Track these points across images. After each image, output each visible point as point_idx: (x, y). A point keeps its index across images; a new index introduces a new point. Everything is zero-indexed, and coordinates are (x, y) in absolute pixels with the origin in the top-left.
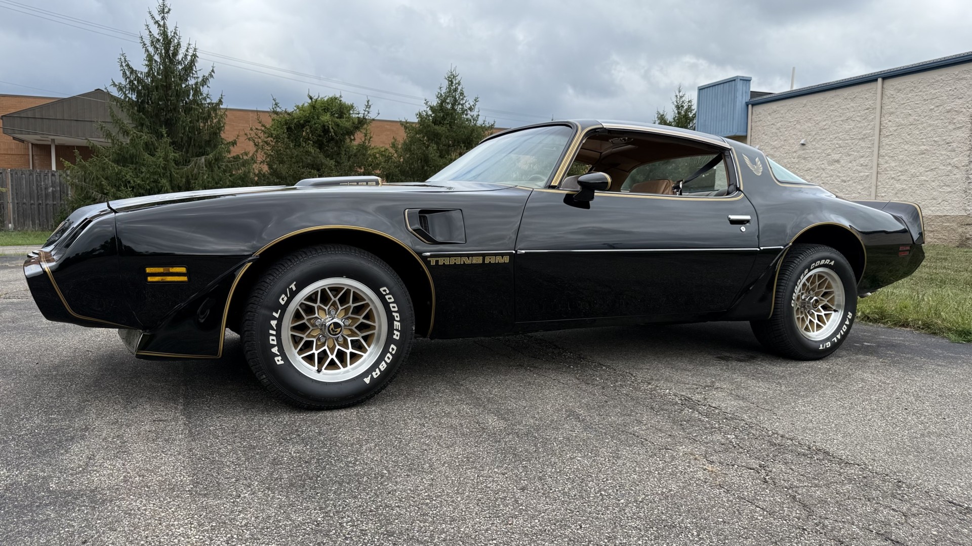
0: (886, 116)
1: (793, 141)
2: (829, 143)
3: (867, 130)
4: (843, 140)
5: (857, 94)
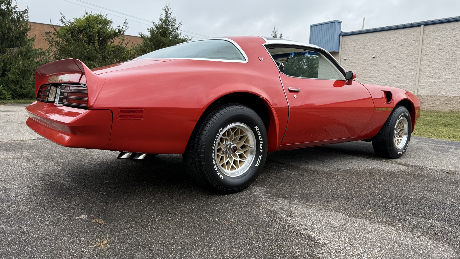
0: (425, 45)
1: (367, 56)
2: (390, 57)
3: (413, 51)
4: (398, 56)
5: (408, 32)
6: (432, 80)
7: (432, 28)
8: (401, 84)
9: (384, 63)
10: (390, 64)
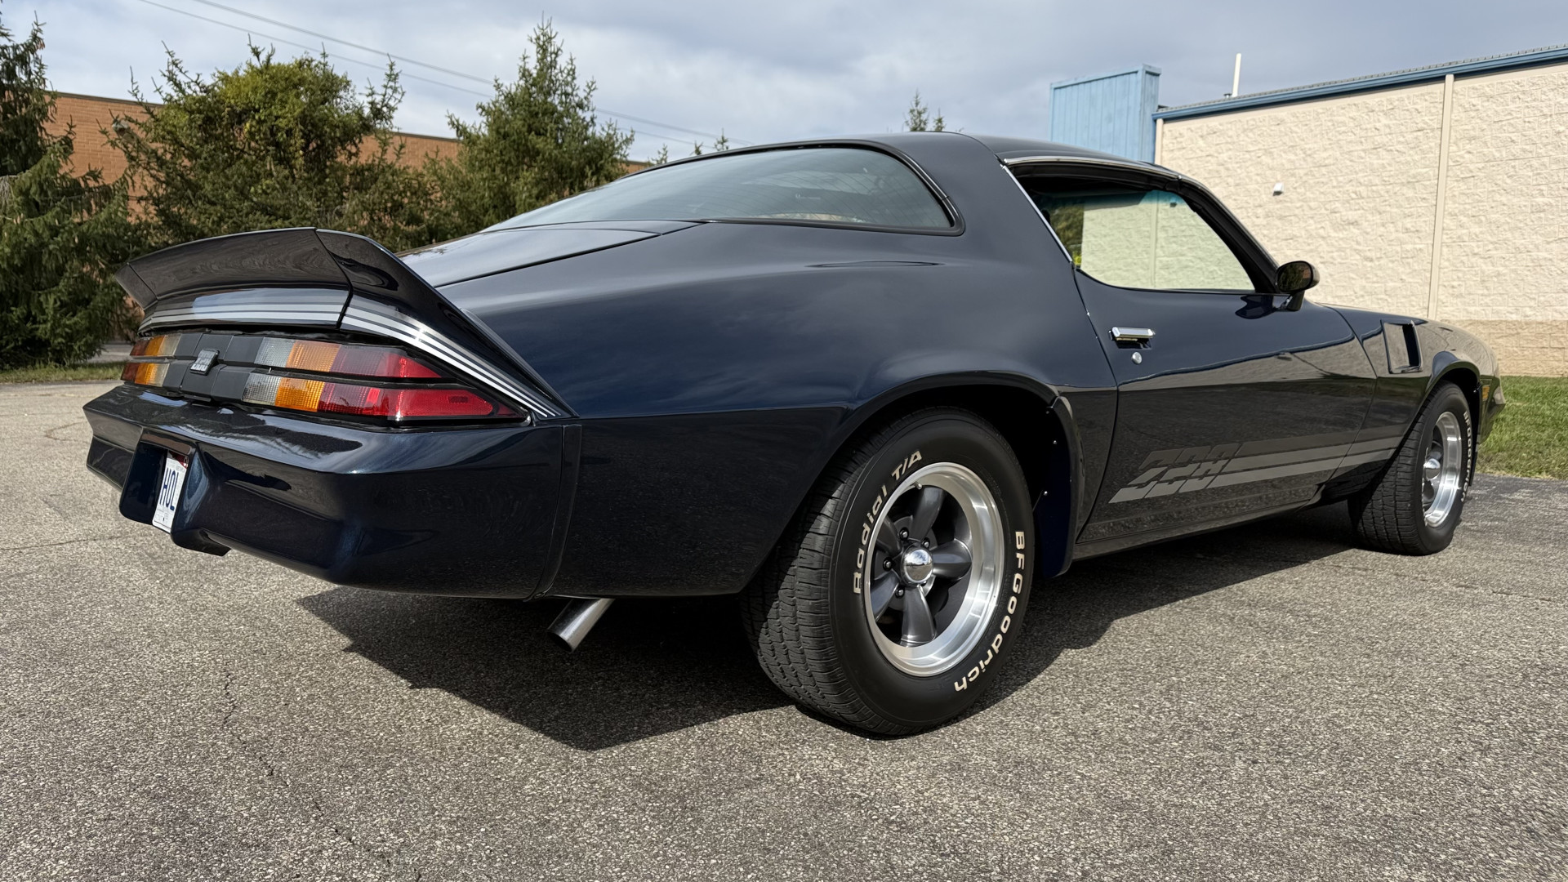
0: (1461, 144)
1: (1256, 186)
2: (1336, 190)
3: (1418, 168)
5: (1399, 103)
6: (1488, 268)
7: (1486, 85)
8: (1378, 282)
9: (1315, 212)
10: (1335, 213)
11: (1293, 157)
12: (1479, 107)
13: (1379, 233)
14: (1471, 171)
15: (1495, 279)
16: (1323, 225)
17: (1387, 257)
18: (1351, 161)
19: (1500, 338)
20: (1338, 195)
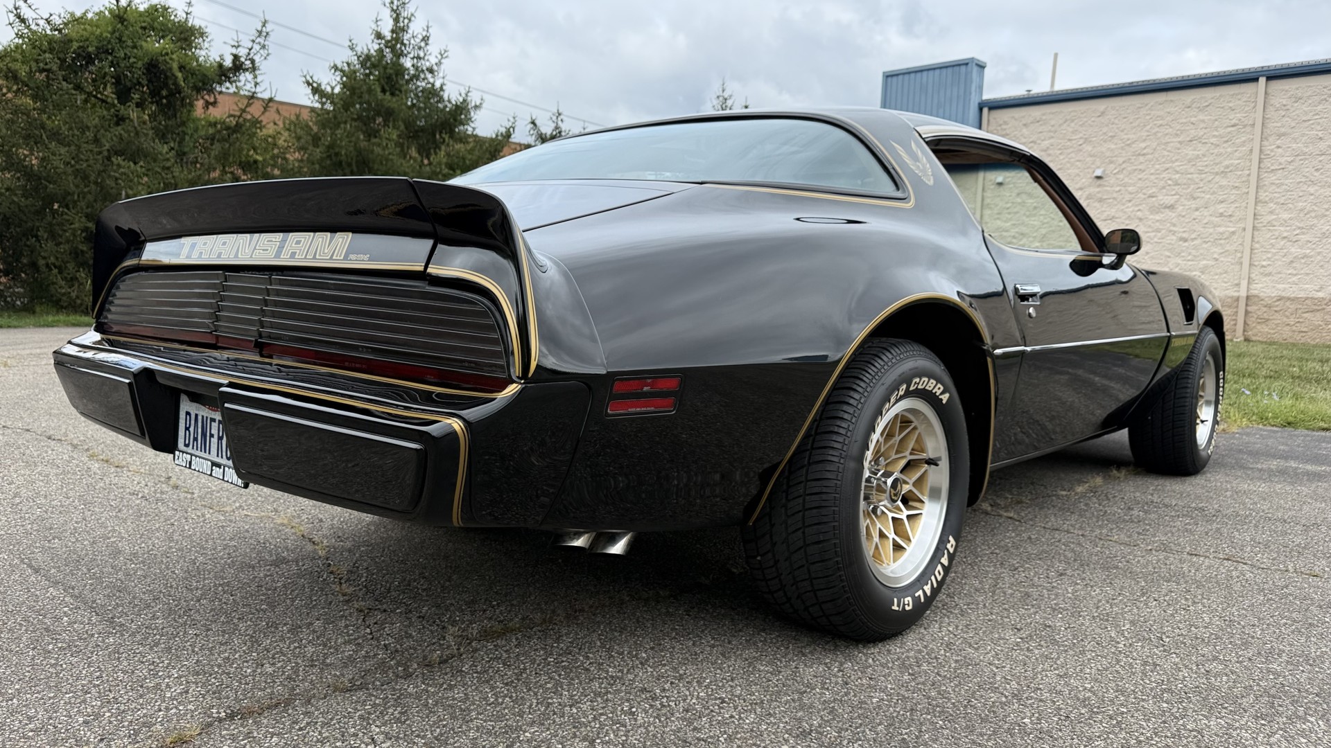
0: (1271, 139)
1: (1077, 171)
2: (1153, 177)
3: (1231, 159)
4: (1182, 174)
5: (1213, 101)
6: (1295, 250)
7: (1294, 87)
8: (1193, 261)
9: (1133, 196)
10: (1153, 197)
11: (1113, 146)
12: (1288, 107)
13: (1194, 216)
14: (1280, 164)
15: (1303, 261)
16: (1140, 207)
17: (1201, 238)
18: (1168, 151)
19: (1307, 312)
20: (1156, 181)
